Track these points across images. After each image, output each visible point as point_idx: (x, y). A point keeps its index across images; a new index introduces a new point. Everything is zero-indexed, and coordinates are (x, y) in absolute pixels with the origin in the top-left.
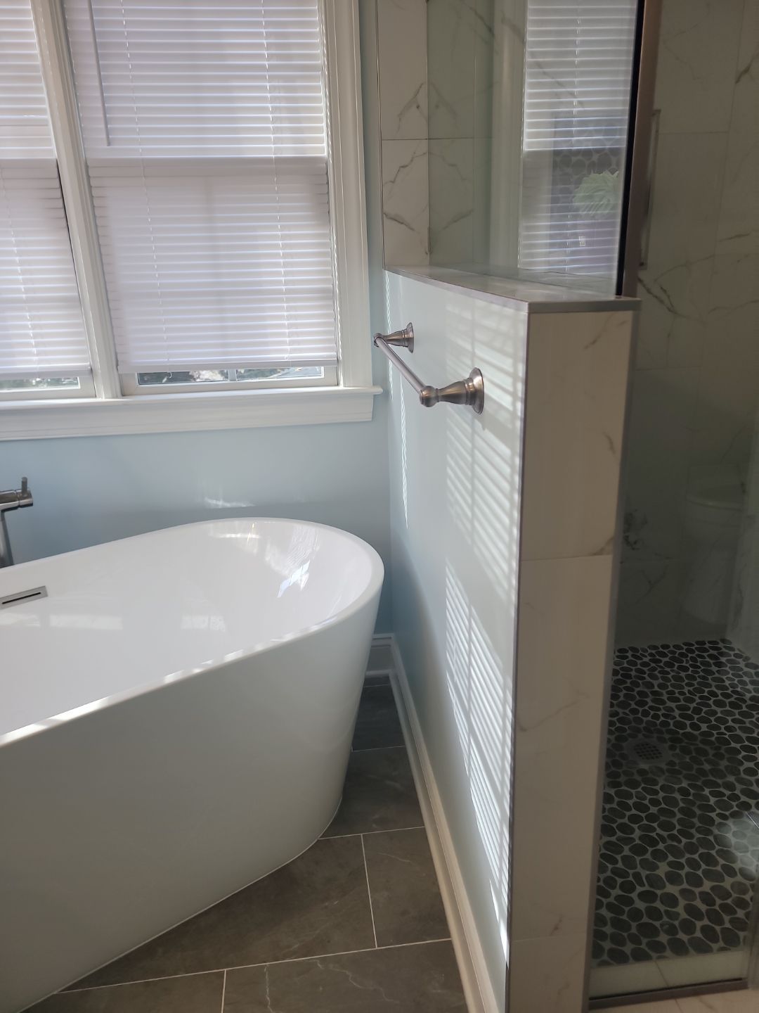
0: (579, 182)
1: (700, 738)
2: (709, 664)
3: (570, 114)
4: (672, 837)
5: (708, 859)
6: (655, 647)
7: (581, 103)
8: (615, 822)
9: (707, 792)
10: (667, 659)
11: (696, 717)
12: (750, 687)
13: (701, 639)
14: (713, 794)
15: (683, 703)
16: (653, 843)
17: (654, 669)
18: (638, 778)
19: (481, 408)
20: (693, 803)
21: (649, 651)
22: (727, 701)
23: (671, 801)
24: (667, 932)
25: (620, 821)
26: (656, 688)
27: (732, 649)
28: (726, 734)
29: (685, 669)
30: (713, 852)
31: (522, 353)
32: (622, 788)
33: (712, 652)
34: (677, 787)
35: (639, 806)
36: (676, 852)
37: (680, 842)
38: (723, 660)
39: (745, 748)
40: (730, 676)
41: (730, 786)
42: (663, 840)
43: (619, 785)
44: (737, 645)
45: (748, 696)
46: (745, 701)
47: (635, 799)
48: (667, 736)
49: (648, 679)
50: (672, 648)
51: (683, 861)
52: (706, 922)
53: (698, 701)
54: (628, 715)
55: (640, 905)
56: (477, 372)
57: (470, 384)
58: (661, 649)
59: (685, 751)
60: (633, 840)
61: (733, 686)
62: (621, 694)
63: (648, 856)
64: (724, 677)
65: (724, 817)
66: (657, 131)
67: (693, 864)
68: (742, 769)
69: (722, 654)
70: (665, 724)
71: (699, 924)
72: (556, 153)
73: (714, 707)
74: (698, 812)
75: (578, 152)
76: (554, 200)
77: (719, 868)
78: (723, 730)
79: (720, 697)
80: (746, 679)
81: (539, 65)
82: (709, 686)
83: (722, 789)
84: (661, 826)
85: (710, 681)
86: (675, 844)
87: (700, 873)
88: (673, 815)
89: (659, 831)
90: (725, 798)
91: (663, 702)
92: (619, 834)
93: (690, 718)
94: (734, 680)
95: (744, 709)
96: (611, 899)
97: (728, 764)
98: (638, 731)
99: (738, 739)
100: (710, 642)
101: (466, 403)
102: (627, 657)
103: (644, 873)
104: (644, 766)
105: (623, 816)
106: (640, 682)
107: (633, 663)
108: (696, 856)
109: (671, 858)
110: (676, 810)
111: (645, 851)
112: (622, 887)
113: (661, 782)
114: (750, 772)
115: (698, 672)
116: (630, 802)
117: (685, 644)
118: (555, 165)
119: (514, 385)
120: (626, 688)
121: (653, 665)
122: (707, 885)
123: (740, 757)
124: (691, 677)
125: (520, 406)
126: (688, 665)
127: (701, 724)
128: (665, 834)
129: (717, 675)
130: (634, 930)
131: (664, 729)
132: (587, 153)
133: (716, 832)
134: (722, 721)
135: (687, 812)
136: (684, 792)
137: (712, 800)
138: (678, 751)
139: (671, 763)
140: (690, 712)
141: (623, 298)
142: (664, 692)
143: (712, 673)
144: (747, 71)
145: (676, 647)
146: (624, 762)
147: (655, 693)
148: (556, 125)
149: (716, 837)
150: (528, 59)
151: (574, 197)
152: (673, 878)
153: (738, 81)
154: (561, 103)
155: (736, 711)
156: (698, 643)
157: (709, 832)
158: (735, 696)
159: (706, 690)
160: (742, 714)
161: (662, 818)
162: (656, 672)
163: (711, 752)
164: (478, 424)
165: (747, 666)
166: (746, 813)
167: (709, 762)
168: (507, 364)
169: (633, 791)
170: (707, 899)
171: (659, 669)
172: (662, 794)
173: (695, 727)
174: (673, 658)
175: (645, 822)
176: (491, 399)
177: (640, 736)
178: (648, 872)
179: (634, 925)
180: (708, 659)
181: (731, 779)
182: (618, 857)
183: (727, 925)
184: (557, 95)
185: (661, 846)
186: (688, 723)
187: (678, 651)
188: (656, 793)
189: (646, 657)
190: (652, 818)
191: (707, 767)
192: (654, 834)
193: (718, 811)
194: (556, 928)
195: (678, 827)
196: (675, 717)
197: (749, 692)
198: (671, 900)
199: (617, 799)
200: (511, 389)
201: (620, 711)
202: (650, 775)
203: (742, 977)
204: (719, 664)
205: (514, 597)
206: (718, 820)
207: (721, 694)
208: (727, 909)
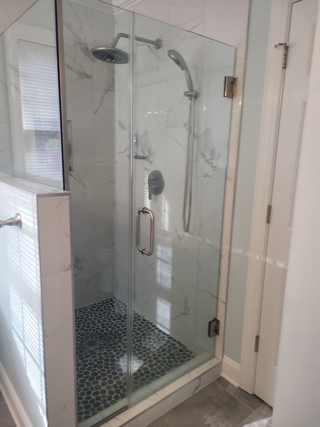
0: (46, 141)
1: (109, 333)
2: (110, 307)
3: (40, 118)
4: (103, 370)
5: (114, 373)
6: (92, 305)
7: (43, 115)
8: (82, 372)
9: (112, 351)
10: (96, 309)
11: (107, 326)
12: (123, 311)
13: (106, 299)
14: (115, 351)
15: (102, 323)
16: (96, 374)
17: (92, 313)
18: (89, 354)
19: (21, 227)
20: (108, 356)
21: (90, 307)
22: (117, 318)
23: (101, 358)
24: (103, 403)
25: (84, 371)
26: (93, 320)
27: (117, 300)
28: (117, 330)
29: (102, 311)
30: (116, 370)
31: (36, 210)
32: (84, 359)
33: (111, 302)
34: (102, 352)
35: (91, 364)
36: (103, 375)
37: (105, 371)
38: (114, 304)
39: (123, 332)
40: (117, 309)
41: (120, 347)
42: (99, 372)
43: (83, 358)
44: (118, 298)
45: (123, 314)
46: (122, 317)
47: (89, 362)
48: (98, 336)
49: (90, 317)
50: (97, 304)
51: (106, 377)
52: (115, 394)
53: (107, 320)
54: (84, 332)
55: (93, 397)
56: (18, 214)
57: (16, 219)
58: (94, 306)
59: (105, 339)
60: (89, 376)
61: (118, 312)
62: (81, 325)
63: (95, 380)
64: (115, 310)
65: (118, 358)
66: (71, 127)
67: (110, 377)
68: (123, 339)
69: (114, 302)
70: (97, 332)
71: (113, 396)
72: (36, 131)
73: (113, 322)
74: (110, 359)
75: (44, 131)
76: (37, 147)
77: (118, 375)
78: (116, 329)
79: (114, 318)
80: (122, 309)
81: (26, 101)
82: (110, 314)
83: (117, 349)
84: (99, 368)
85: (111, 313)
86: (103, 372)
87: (112, 379)
88: (102, 362)
89: (98, 370)
90: (118, 351)
91: (95, 324)
92: (84, 376)
93: (105, 327)
94: (118, 310)
95: (122, 319)
96: (83, 400)
97: (119, 339)
98: (88, 337)
99: (121, 330)
100: (110, 299)
101: (15, 225)
102: (82, 311)
103: (94, 386)
104: (91, 349)
105: (85, 369)
106: (87, 319)
107: (84, 313)
108: (111, 374)
109: (102, 377)
110: (103, 361)
111: (93, 378)
112: (87, 394)
113: (97, 352)
114: (125, 340)
115: (106, 311)
116: (87, 363)
117: (102, 302)
118: (36, 135)
119: (34, 219)
120: (83, 323)
121: (91, 312)
122: (115, 382)
123: (122, 336)
124: (105, 313)
125: (36, 226)
126: (103, 309)
127: (109, 328)
128: (100, 370)
129: (113, 310)
130: (92, 407)
131: (97, 334)
132: (48, 132)
133: (116, 363)
134: (115, 325)
135: (107, 360)
136: (105, 353)
137: (114, 353)
138: (102, 340)
139: (100, 345)
140: (105, 325)
141: (66, 192)
142: (96, 320)
143: (111, 310)
144: (96, 111)
145: (99, 303)
146: (84, 350)
147: (93, 322)
148: (35, 121)
149: (116, 365)
150: (22, 98)
151: (45, 146)
152: (104, 384)
153: (94, 114)
154: (36, 114)
155: (120, 321)
156: (106, 300)
157: (114, 364)
158: (119, 316)
159: (110, 316)
160: (121, 321)
161: (99, 365)
162: (93, 314)
163: (113, 337)
164: (20, 233)
165: (122, 305)
166: (125, 354)
167: (112, 341)
168: (30, 213)
169: (88, 359)
170: (115, 386)
171: (94, 313)
172: (98, 357)
173: (107, 330)
174: (98, 308)
175: (93, 368)
176: (25, 224)
177: (89, 339)
178: (95, 385)
179: (92, 405)
180: (109, 305)
181: (120, 344)
182: (85, 384)
183: (122, 392)
184: (34, 111)
185: (99, 375)
186: (105, 329)
187: (100, 305)
188: (96, 357)
189: (89, 309)
190: (95, 366)
191: (112, 342)
192: (96, 372)
193: (117, 356)
194: (64, 408)
195: (104, 366)
196: (100, 329)
197: (123, 313)
198: (104, 392)
199: (83, 364)
200: (32, 221)
201: (81, 332)
202: (93, 352)
203: (127, 405)
204: (113, 306)
205: (40, 290)
206: (116, 359)
207: (115, 316)
208: (121, 387)
